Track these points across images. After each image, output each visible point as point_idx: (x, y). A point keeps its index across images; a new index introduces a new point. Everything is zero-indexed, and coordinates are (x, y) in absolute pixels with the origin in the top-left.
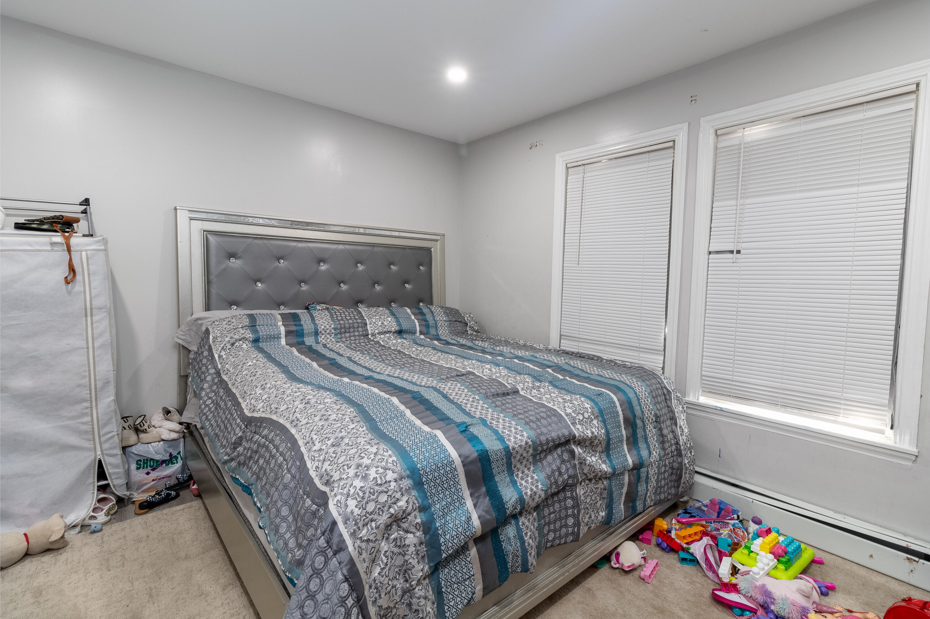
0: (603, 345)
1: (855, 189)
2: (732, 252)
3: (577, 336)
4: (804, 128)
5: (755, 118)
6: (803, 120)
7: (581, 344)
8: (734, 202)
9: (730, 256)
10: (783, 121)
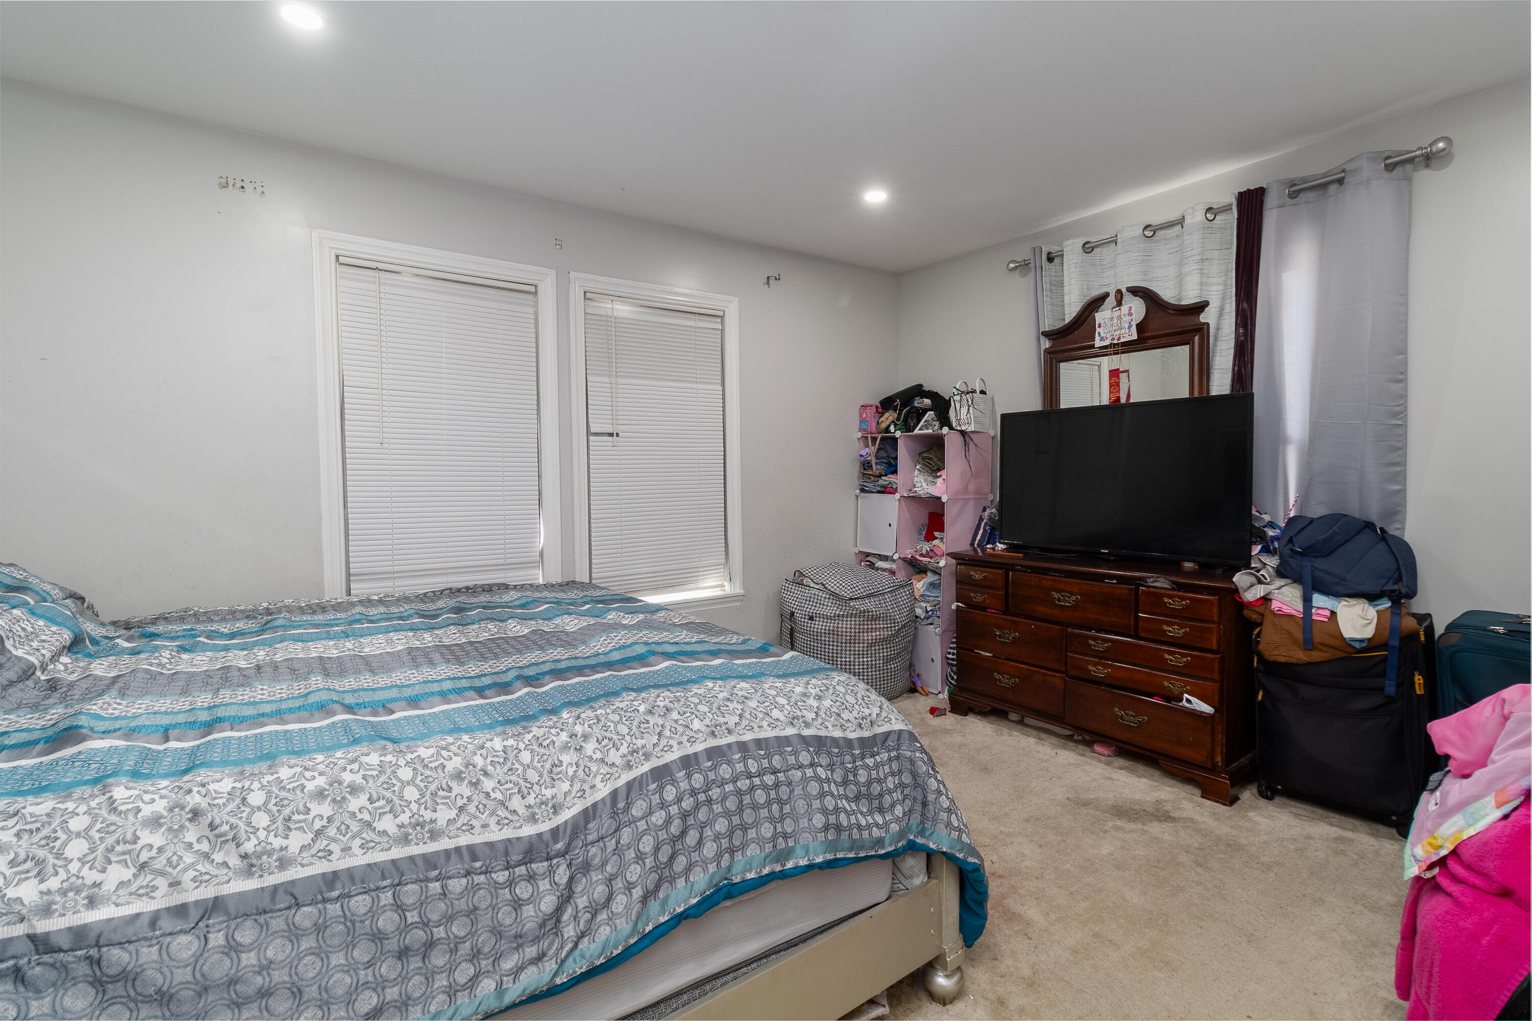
0: (444, 574)
1: (695, 386)
2: (611, 435)
3: (390, 569)
4: (661, 320)
5: (623, 294)
6: (658, 311)
7: (398, 583)
8: (607, 380)
9: (610, 438)
10: (634, 305)
